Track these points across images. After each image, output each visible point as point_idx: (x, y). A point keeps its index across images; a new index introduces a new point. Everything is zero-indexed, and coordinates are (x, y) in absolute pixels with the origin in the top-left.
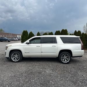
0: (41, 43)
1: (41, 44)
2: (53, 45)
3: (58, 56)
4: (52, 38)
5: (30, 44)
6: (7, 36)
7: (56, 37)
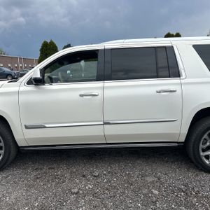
0: (101, 77)
1: (100, 84)
2: (159, 88)
3: (182, 139)
4: (156, 49)
5: (47, 86)
6: (9, 65)
7: (172, 48)
